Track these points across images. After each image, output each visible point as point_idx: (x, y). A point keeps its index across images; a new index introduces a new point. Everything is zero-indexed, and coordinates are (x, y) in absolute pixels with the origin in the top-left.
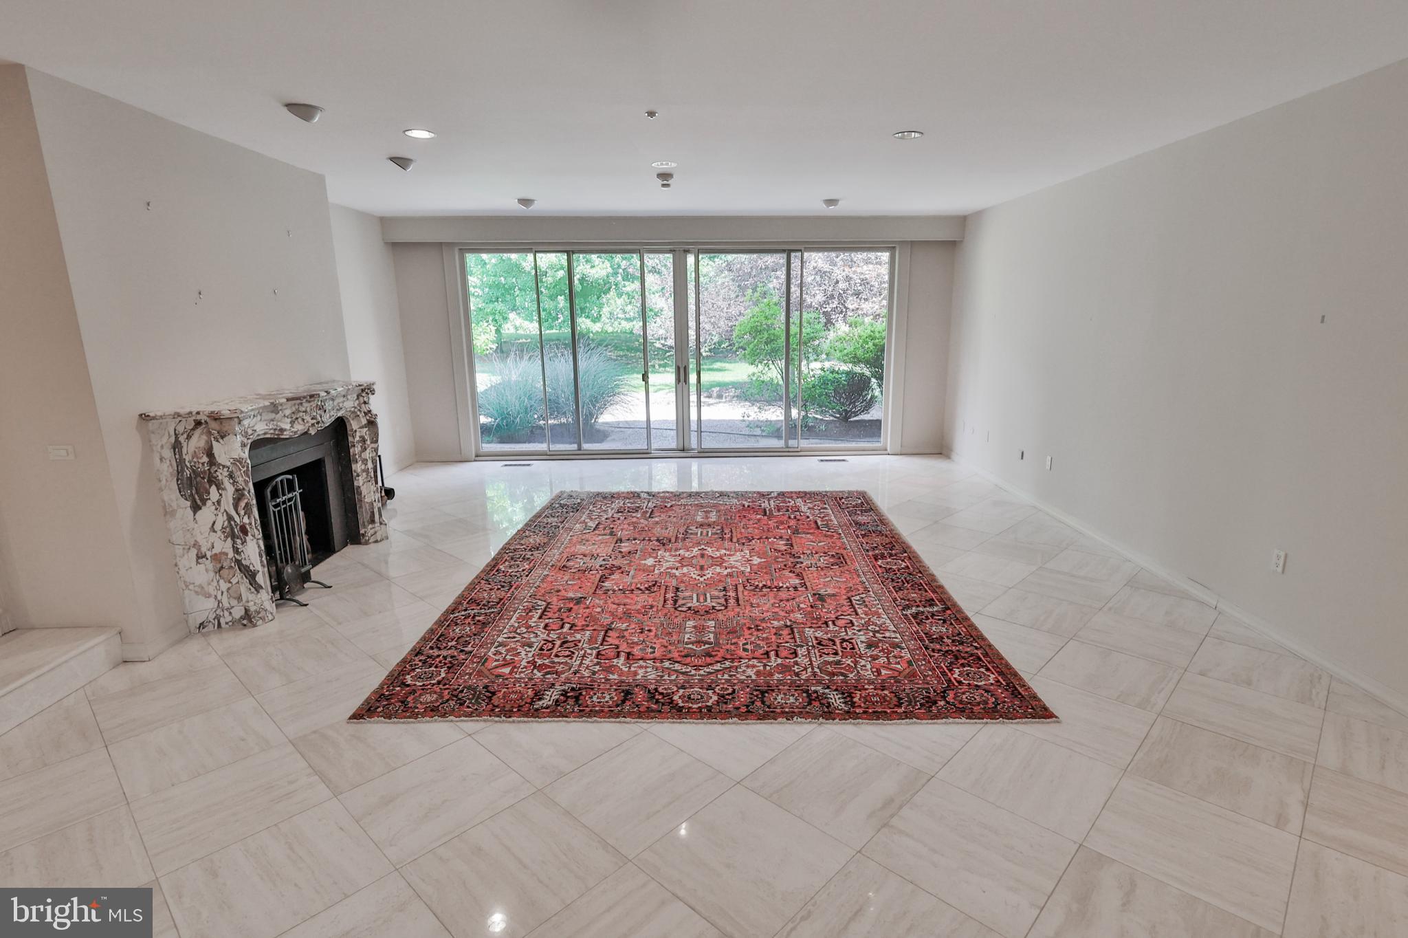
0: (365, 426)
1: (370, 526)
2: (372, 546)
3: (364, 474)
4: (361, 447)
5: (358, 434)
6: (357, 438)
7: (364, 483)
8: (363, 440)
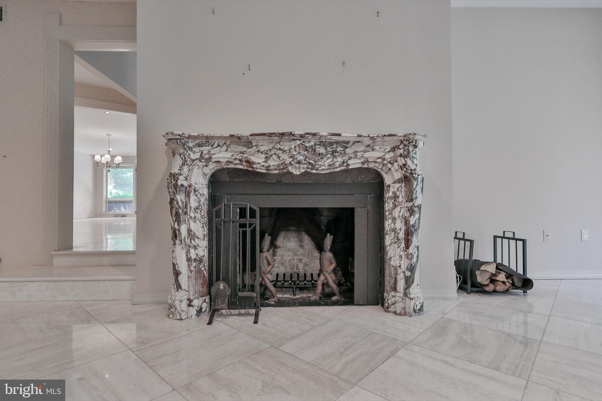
0: (399, 181)
1: (393, 293)
2: (391, 316)
3: (393, 233)
4: (393, 203)
5: (392, 189)
6: (390, 194)
7: (392, 243)
8: (395, 197)
